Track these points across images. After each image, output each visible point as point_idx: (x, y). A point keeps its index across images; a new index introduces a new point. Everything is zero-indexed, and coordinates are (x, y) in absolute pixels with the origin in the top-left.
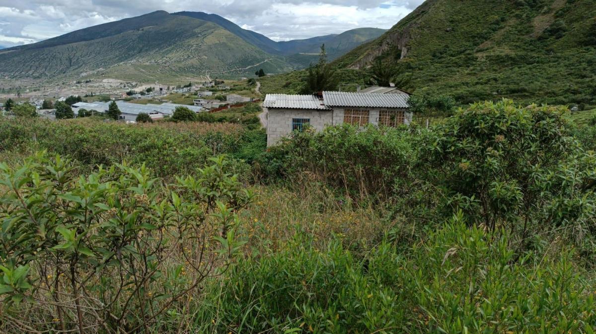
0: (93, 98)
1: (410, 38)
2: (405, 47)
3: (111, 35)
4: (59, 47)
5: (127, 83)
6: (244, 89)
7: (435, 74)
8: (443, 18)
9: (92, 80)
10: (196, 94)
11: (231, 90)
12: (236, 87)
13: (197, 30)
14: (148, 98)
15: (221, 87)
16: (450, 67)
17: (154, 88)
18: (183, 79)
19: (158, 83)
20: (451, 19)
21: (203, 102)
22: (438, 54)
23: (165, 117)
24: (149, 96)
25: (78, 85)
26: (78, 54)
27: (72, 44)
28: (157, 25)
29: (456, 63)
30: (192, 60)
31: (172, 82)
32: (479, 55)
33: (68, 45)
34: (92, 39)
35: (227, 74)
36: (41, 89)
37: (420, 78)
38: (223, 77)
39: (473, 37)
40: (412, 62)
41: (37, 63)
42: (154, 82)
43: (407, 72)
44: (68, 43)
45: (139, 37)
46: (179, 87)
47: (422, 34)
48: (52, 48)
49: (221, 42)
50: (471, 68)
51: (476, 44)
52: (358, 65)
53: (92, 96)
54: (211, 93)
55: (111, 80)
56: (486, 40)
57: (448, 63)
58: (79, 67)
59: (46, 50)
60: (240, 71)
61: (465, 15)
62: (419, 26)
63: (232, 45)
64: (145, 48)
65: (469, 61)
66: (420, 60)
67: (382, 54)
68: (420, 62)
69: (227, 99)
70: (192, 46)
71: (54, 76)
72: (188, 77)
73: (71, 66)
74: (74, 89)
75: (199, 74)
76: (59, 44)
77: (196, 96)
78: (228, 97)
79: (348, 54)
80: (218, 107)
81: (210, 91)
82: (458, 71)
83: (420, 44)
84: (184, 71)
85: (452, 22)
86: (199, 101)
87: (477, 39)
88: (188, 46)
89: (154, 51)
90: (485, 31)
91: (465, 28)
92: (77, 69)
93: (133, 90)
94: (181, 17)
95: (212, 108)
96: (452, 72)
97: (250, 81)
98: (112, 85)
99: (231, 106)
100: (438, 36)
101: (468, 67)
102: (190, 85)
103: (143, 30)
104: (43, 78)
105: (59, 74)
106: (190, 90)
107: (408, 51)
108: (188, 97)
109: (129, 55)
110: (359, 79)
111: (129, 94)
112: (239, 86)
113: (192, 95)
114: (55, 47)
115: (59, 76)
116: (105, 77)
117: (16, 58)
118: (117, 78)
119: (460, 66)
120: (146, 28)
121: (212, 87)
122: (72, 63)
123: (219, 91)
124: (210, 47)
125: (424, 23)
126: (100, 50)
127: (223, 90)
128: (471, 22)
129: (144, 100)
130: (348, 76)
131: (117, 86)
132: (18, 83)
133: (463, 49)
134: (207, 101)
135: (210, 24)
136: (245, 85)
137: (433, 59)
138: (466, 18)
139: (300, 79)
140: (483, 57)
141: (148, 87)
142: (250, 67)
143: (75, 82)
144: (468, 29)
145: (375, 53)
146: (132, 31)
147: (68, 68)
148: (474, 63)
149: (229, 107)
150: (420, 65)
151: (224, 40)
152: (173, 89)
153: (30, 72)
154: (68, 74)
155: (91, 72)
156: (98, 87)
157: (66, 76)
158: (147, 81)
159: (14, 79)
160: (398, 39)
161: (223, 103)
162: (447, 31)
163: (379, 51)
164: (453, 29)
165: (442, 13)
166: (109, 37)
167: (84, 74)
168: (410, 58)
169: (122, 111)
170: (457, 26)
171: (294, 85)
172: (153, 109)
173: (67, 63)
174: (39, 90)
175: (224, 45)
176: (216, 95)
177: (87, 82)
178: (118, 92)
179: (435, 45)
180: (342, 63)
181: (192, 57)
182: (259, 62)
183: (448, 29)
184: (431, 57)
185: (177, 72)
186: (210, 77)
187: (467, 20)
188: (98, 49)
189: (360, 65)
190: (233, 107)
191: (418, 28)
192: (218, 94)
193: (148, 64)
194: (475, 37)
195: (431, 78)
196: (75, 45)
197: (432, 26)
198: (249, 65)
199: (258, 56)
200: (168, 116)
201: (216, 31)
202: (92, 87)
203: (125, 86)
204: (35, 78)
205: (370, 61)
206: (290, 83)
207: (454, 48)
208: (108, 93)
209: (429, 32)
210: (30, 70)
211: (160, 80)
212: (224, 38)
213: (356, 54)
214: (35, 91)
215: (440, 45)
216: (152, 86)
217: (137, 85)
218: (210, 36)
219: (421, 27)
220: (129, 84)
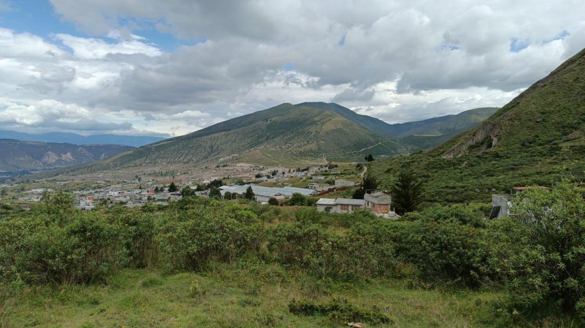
0: (229, 180)
1: (501, 129)
2: (496, 137)
3: (245, 126)
4: (205, 138)
5: (256, 167)
6: (353, 173)
7: (517, 163)
8: (534, 110)
9: (228, 164)
10: (311, 178)
11: (341, 174)
12: (346, 172)
13: (316, 119)
14: (273, 181)
15: (333, 171)
16: (535, 156)
17: (277, 171)
18: (303, 161)
19: (281, 166)
20: (542, 111)
21: (316, 185)
22: (527, 144)
23: (286, 198)
24: (274, 180)
25: (217, 168)
26: (219, 142)
27: (214, 135)
28: (283, 115)
29: (540, 152)
30: (311, 145)
31: (293, 165)
32: (565, 145)
33: (212, 135)
34: (230, 130)
35: (342, 157)
36: (188, 172)
37: (502, 167)
38: (338, 159)
39: (564, 127)
40: (501, 151)
41: (187, 151)
42: (277, 165)
43: (495, 160)
44: (212, 134)
45: (267, 127)
46: (298, 170)
47: (511, 125)
48: (199, 138)
49: (338, 128)
50: (554, 157)
51: (565, 134)
52: (452, 154)
53: (228, 178)
54: (323, 178)
55: (242, 164)
56: (576, 130)
57: (533, 153)
58: (218, 153)
59: (194, 140)
60: (354, 153)
61: (556, 106)
62: (510, 118)
63: (348, 131)
64: (272, 136)
65: (554, 150)
66: (509, 149)
67: (476, 143)
68: (508, 151)
69: (336, 183)
70: (312, 133)
71: (199, 161)
72: (307, 160)
73: (212, 152)
74: (214, 172)
75: (317, 157)
76: (204, 135)
77: (311, 180)
78: (336, 182)
79: (448, 142)
80: (327, 190)
81: (324, 175)
82: (540, 160)
83: (510, 134)
84: (303, 154)
85: (543, 113)
86: (313, 185)
87: (566, 129)
88: (308, 133)
89: (279, 138)
90: (575, 121)
91: (556, 118)
92: (216, 155)
93: (260, 172)
94: (303, 107)
95: (323, 191)
96: (534, 161)
97: (358, 166)
98: (243, 168)
99: (336, 190)
100: (528, 127)
101: (552, 156)
102: (307, 169)
103: (271, 120)
104: (191, 162)
105: (203, 159)
106: (307, 174)
107: (498, 141)
108: (304, 181)
109: (258, 142)
110: (449, 167)
111: (258, 176)
112: (348, 171)
113: (308, 179)
114: (201, 138)
115: (203, 162)
116: (239, 162)
117: (172, 148)
118: (247, 162)
119: (545, 155)
120: (273, 119)
121: (326, 171)
122: (213, 151)
123: (331, 175)
124: (327, 133)
125: (514, 116)
126: (236, 139)
127: (334, 174)
128: (562, 113)
129: (270, 183)
130: (440, 164)
131: (247, 170)
132: (172, 168)
133: (552, 138)
134: (319, 184)
135: (328, 112)
136: (354, 170)
137: (522, 148)
138: (557, 109)
139: (401, 165)
140: (567, 147)
141: (272, 169)
142: (364, 149)
143: (215, 166)
144: (559, 120)
145: (469, 142)
146: (262, 122)
147: (210, 154)
148: (558, 152)
149: (335, 190)
150: (508, 153)
151: (340, 126)
152: (294, 171)
153: (181, 159)
154: (209, 159)
155: (227, 158)
156: (232, 170)
157: (208, 161)
158: (272, 165)
159: (169, 164)
160: (491, 130)
161: (332, 187)
162: (538, 122)
163: (473, 140)
164: (544, 120)
165: (533, 106)
166: (243, 128)
167: (222, 159)
168: (500, 147)
169: (255, 193)
170: (549, 117)
171: (395, 170)
172: (278, 192)
173: (209, 150)
174: (187, 173)
175: (339, 131)
176: (327, 179)
177: (224, 166)
178: (248, 174)
179: (525, 135)
180: (441, 150)
181: (311, 142)
182: (372, 145)
183: (538, 120)
184: (520, 146)
185: (297, 156)
186: (327, 160)
187: (559, 111)
188: (234, 138)
189: (454, 153)
190: (338, 191)
191: (509, 120)
192: (329, 178)
193: (273, 149)
194: (566, 127)
195: (513, 166)
196: (216, 135)
197: (522, 118)
198: (363, 148)
199: (372, 139)
200: (288, 198)
201: (333, 119)
202: (228, 170)
203: (254, 169)
204: (184, 163)
205: (464, 149)
206: (391, 169)
207: (544, 138)
208: (240, 176)
209: (519, 123)
210: (182, 156)
211: (283, 164)
212: (340, 124)
213: (455, 141)
214: (184, 174)
215: (530, 135)
216: (276, 169)
217: (263, 168)
218: (328, 123)
219: (511, 119)
220: (257, 168)
